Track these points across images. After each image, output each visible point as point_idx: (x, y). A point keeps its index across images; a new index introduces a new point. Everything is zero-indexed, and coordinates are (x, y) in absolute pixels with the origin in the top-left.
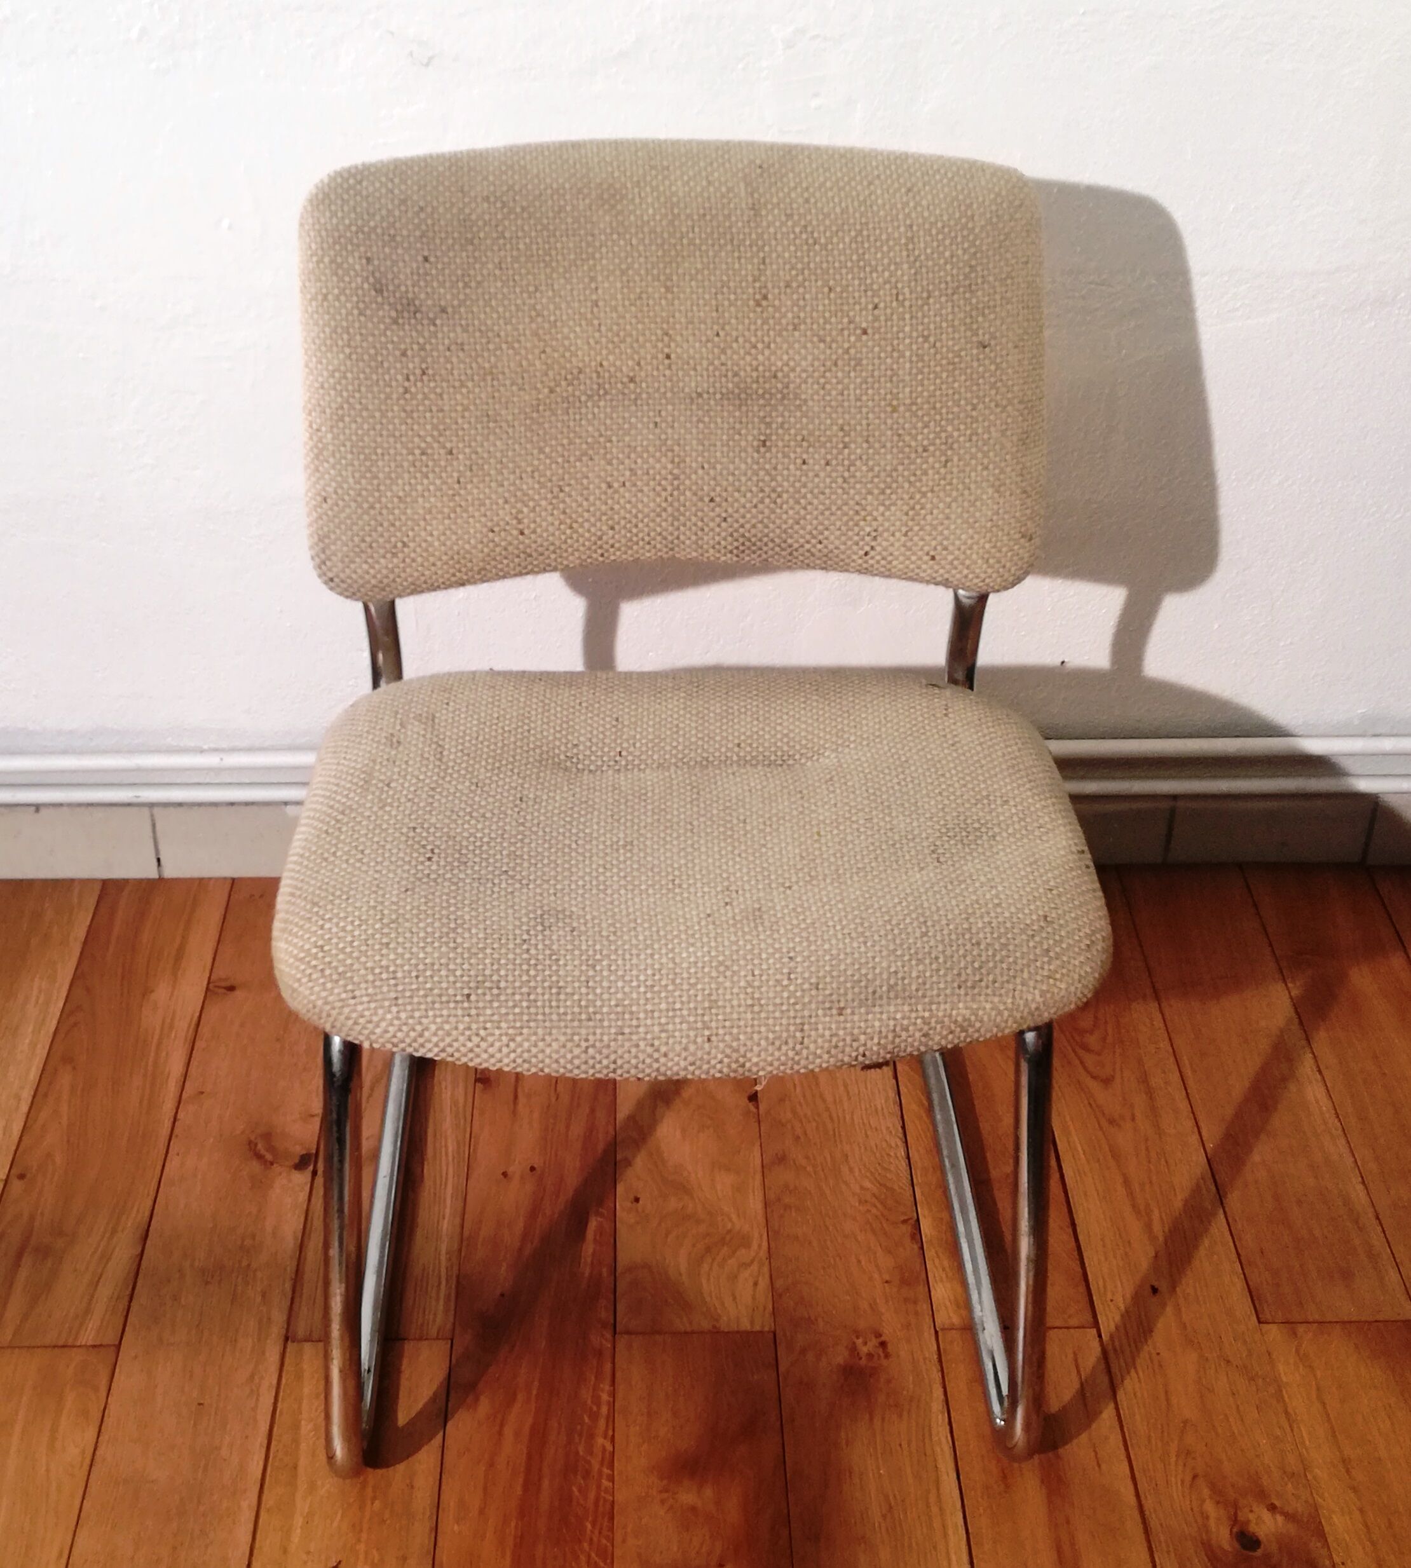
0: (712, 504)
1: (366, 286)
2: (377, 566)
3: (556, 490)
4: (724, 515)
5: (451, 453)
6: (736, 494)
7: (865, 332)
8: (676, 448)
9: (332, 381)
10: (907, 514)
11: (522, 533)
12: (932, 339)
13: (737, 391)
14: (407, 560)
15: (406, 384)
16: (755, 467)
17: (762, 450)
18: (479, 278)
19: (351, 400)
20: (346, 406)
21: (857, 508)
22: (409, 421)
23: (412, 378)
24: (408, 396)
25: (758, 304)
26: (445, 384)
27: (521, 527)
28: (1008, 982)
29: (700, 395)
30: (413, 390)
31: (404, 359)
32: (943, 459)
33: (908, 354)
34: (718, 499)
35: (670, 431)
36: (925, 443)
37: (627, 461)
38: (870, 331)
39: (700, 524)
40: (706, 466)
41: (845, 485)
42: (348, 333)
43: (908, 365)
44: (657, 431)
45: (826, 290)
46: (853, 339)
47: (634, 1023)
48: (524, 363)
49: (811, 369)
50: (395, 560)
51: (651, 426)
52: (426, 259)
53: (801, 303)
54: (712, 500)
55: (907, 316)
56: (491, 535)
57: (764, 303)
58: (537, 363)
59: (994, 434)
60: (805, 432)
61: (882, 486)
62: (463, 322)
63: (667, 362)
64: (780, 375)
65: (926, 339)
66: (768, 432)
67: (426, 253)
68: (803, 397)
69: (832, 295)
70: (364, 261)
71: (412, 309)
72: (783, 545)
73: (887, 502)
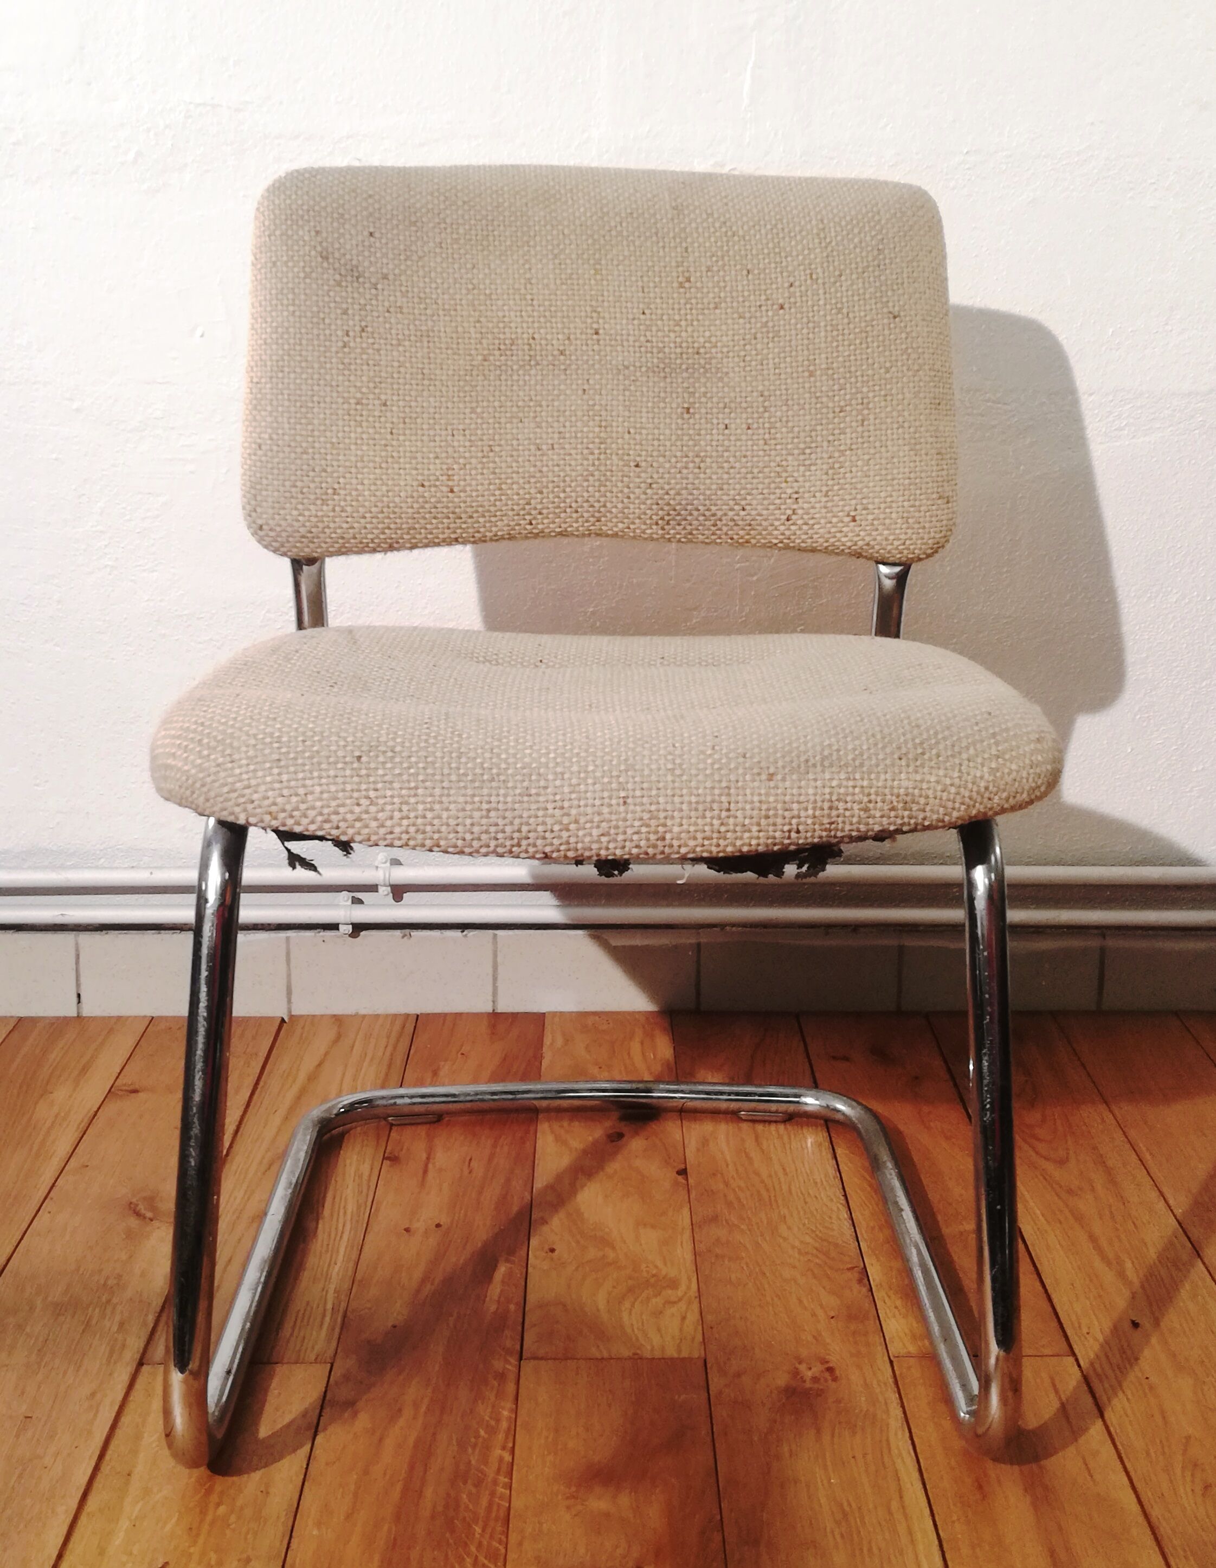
0: (638, 470)
1: (313, 253)
2: (307, 513)
3: (486, 449)
4: (649, 481)
5: (385, 405)
6: (661, 459)
7: (782, 307)
8: (603, 413)
9: (274, 336)
10: (827, 474)
11: (452, 491)
12: (845, 311)
13: (662, 366)
14: (337, 509)
15: (346, 339)
16: (679, 432)
17: (686, 416)
18: (420, 253)
19: (292, 352)
20: (286, 358)
21: (778, 469)
22: (346, 372)
23: (351, 334)
24: (346, 350)
25: (681, 285)
26: (382, 341)
27: (450, 483)
28: (953, 756)
29: (627, 368)
30: (352, 344)
31: (345, 317)
32: (860, 418)
33: (822, 324)
34: (643, 464)
35: (597, 397)
36: (842, 403)
37: (556, 424)
38: (786, 306)
39: (626, 490)
40: (632, 431)
41: (766, 447)
42: (294, 293)
43: (823, 334)
44: (585, 397)
45: (745, 272)
46: (770, 313)
47: (542, 783)
48: (460, 329)
49: (731, 343)
50: (325, 508)
51: (580, 392)
52: (371, 234)
53: (722, 284)
54: (637, 466)
55: (821, 291)
56: (421, 489)
57: (687, 285)
58: (472, 330)
59: (907, 395)
60: (727, 400)
61: (802, 446)
62: (403, 289)
63: (595, 337)
64: (702, 350)
65: (840, 311)
66: (691, 400)
67: (372, 230)
68: (725, 370)
69: (750, 277)
70: (313, 233)
71: (355, 274)
72: (707, 513)
73: (807, 462)
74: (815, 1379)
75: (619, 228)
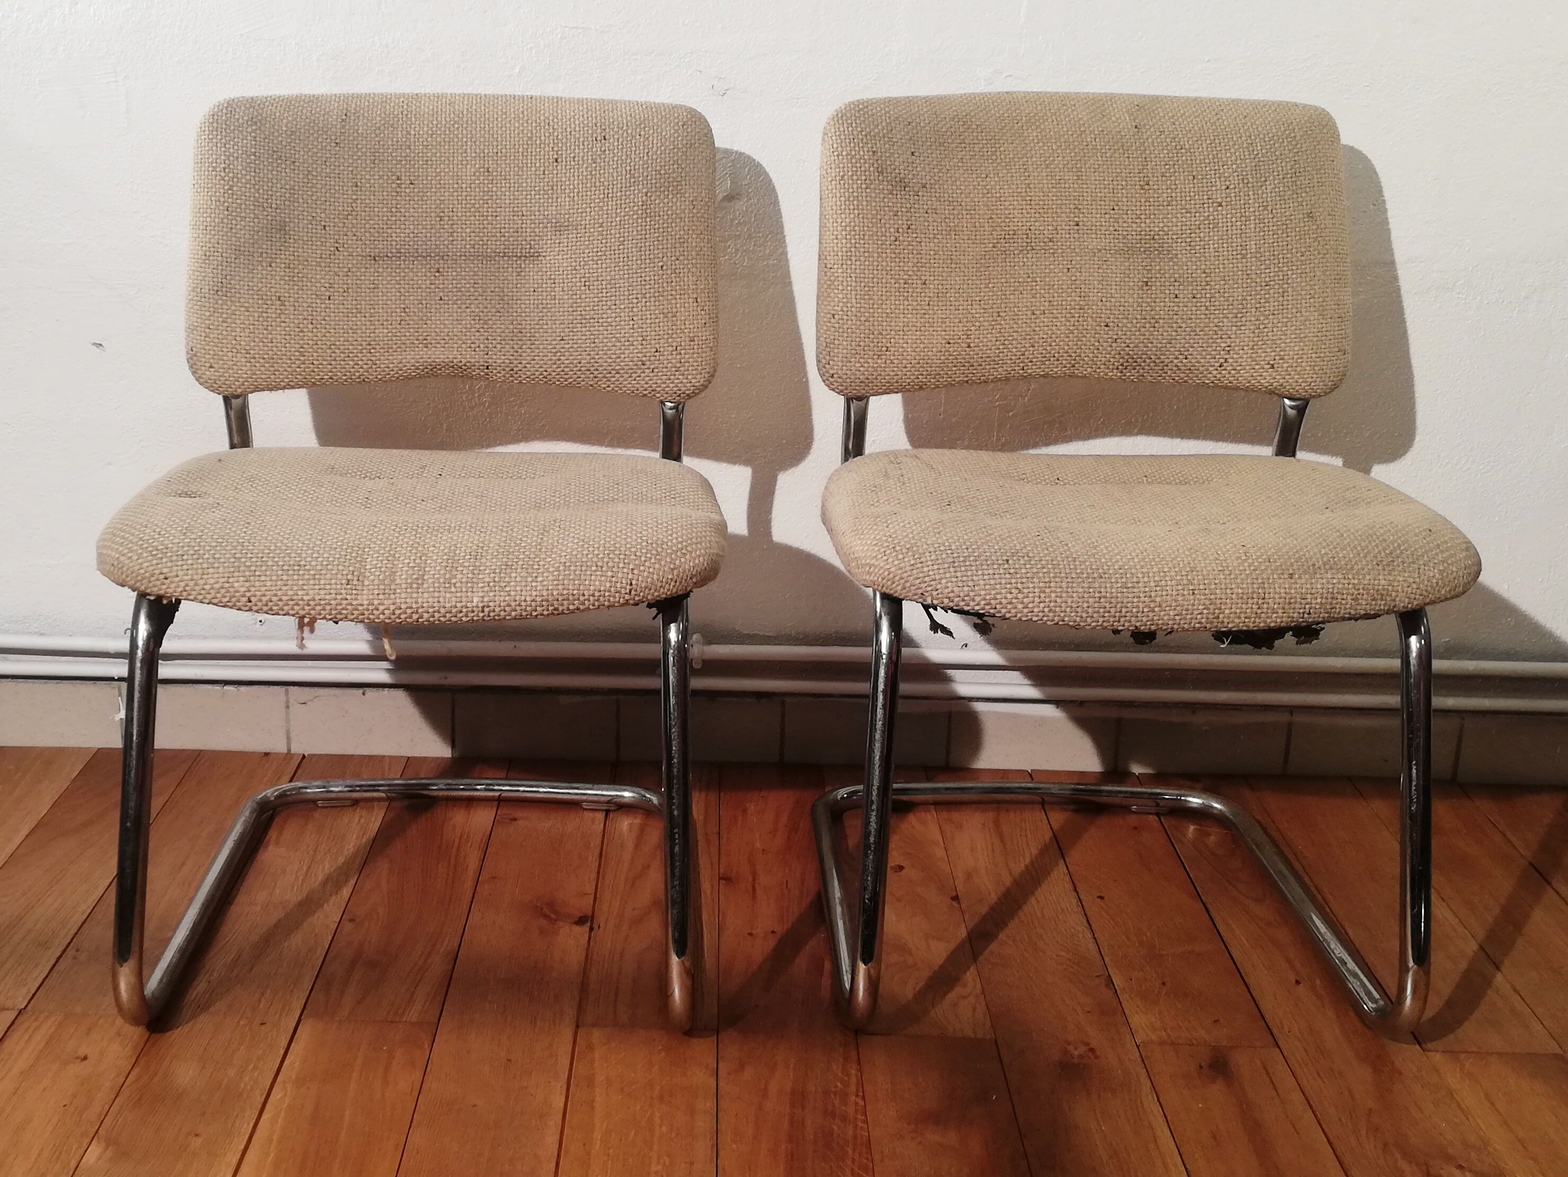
0: (1107, 329)
1: (872, 169)
2: (866, 365)
3: (995, 314)
4: (1115, 337)
5: (925, 284)
6: (1125, 321)
7: (1219, 205)
8: (1083, 286)
10: (1254, 332)
11: (969, 347)
12: (1269, 208)
15: (897, 234)
16: (1140, 300)
17: (1145, 288)
18: (948, 167)
19: (857, 245)
20: (853, 249)
21: (1216, 328)
22: (897, 260)
23: (900, 230)
24: (897, 243)
25: (1142, 188)
26: (923, 236)
27: (968, 341)
29: (1100, 251)
30: (901, 238)
31: (896, 218)
33: (1252, 218)
34: (1111, 324)
35: (1078, 274)
36: (1267, 280)
37: (1047, 295)
38: (1223, 204)
39: (1097, 344)
40: (1104, 299)
41: (1207, 312)
42: (858, 201)
43: (1253, 226)
44: (1069, 274)
45: (1190, 178)
46: (1210, 209)
48: (977, 224)
49: (1180, 232)
51: (1065, 270)
52: (913, 154)
54: (1107, 326)
55: (1251, 193)
56: (947, 345)
57: (1146, 187)
58: (986, 225)
60: (1176, 276)
61: (1235, 311)
62: (937, 195)
63: (1076, 228)
64: (1157, 237)
65: (1265, 208)
66: (1149, 276)
67: (913, 150)
68: (1175, 252)
70: (871, 153)
71: (902, 184)
72: (1157, 361)
73: (1239, 324)
74: (1081, 1057)
75: (1094, 143)
